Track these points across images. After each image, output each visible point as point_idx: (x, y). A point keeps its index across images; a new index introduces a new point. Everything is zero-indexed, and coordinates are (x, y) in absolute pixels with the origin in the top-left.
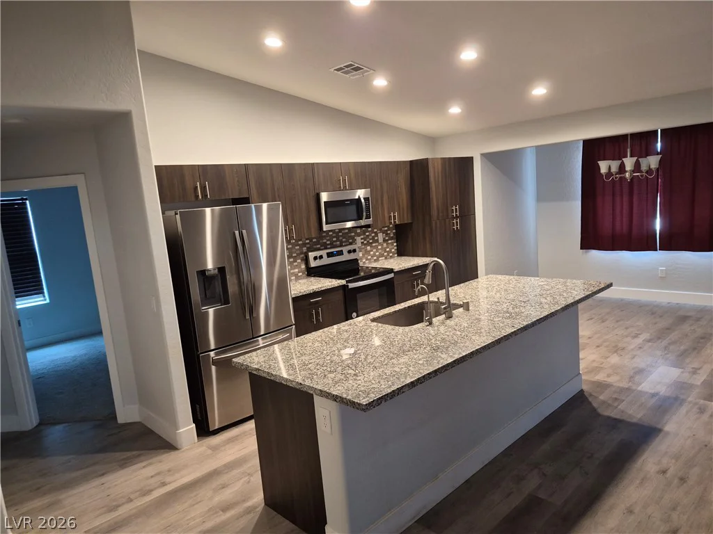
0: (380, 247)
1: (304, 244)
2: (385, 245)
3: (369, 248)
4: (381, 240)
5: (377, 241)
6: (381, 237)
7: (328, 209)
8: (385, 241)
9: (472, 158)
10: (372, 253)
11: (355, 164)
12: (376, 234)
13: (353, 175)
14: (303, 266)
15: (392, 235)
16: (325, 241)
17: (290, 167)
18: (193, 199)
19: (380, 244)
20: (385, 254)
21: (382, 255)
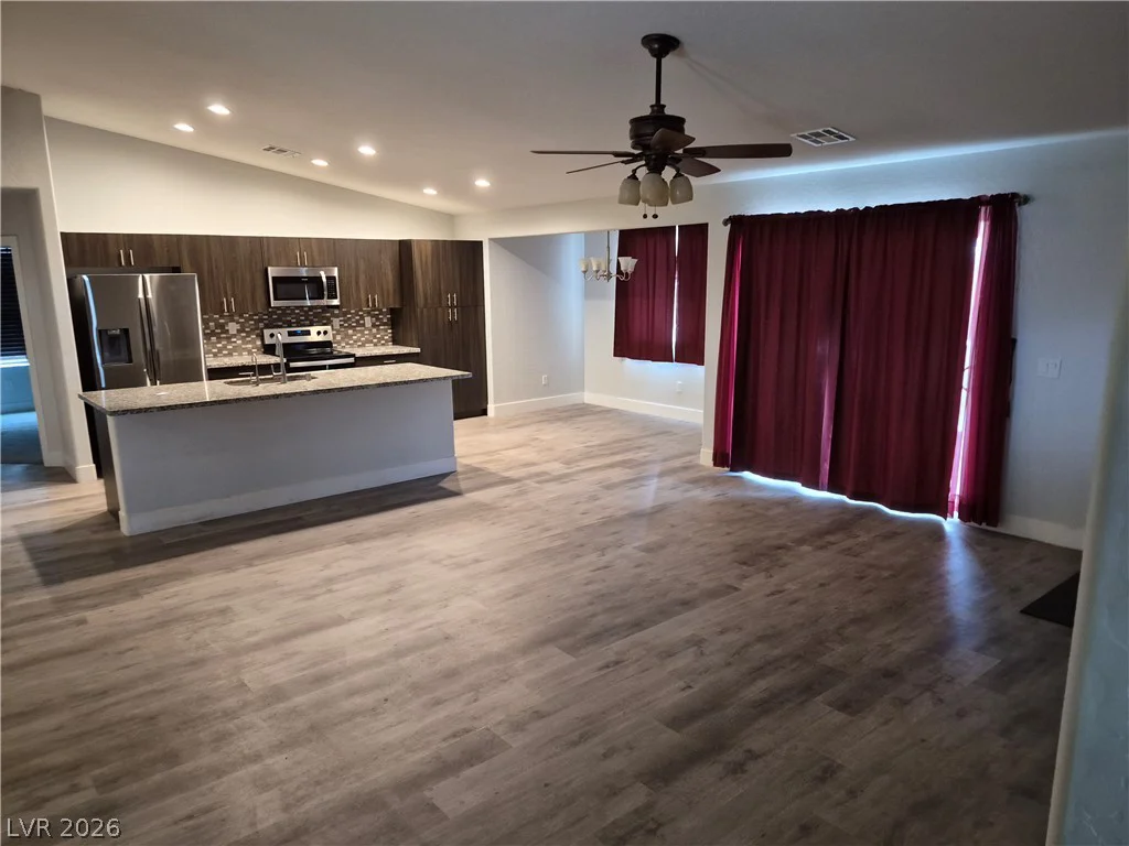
0: (367, 332)
1: (261, 320)
2: (374, 330)
3: (350, 332)
4: (368, 324)
5: (363, 325)
6: (368, 321)
7: (279, 286)
8: (374, 325)
9: (481, 242)
10: (354, 337)
11: (320, 241)
12: (362, 318)
13: (316, 253)
14: (259, 343)
15: (385, 321)
16: (289, 318)
17: (231, 241)
18: (117, 264)
19: (367, 329)
20: (375, 341)
21: (372, 342)
